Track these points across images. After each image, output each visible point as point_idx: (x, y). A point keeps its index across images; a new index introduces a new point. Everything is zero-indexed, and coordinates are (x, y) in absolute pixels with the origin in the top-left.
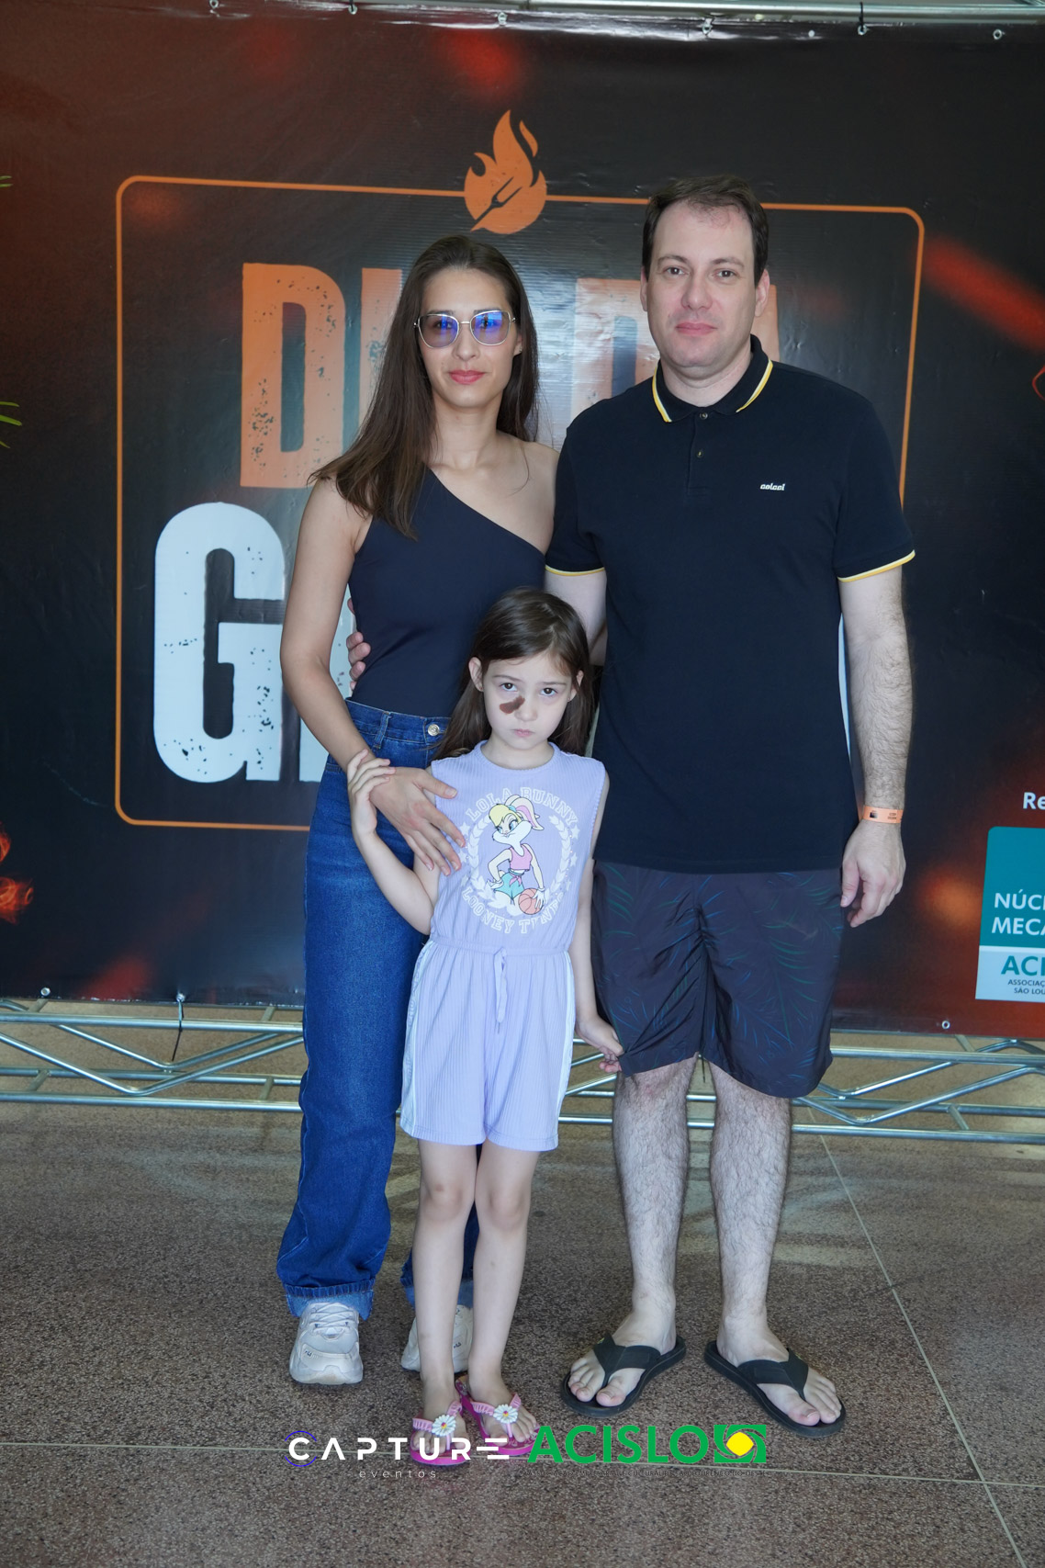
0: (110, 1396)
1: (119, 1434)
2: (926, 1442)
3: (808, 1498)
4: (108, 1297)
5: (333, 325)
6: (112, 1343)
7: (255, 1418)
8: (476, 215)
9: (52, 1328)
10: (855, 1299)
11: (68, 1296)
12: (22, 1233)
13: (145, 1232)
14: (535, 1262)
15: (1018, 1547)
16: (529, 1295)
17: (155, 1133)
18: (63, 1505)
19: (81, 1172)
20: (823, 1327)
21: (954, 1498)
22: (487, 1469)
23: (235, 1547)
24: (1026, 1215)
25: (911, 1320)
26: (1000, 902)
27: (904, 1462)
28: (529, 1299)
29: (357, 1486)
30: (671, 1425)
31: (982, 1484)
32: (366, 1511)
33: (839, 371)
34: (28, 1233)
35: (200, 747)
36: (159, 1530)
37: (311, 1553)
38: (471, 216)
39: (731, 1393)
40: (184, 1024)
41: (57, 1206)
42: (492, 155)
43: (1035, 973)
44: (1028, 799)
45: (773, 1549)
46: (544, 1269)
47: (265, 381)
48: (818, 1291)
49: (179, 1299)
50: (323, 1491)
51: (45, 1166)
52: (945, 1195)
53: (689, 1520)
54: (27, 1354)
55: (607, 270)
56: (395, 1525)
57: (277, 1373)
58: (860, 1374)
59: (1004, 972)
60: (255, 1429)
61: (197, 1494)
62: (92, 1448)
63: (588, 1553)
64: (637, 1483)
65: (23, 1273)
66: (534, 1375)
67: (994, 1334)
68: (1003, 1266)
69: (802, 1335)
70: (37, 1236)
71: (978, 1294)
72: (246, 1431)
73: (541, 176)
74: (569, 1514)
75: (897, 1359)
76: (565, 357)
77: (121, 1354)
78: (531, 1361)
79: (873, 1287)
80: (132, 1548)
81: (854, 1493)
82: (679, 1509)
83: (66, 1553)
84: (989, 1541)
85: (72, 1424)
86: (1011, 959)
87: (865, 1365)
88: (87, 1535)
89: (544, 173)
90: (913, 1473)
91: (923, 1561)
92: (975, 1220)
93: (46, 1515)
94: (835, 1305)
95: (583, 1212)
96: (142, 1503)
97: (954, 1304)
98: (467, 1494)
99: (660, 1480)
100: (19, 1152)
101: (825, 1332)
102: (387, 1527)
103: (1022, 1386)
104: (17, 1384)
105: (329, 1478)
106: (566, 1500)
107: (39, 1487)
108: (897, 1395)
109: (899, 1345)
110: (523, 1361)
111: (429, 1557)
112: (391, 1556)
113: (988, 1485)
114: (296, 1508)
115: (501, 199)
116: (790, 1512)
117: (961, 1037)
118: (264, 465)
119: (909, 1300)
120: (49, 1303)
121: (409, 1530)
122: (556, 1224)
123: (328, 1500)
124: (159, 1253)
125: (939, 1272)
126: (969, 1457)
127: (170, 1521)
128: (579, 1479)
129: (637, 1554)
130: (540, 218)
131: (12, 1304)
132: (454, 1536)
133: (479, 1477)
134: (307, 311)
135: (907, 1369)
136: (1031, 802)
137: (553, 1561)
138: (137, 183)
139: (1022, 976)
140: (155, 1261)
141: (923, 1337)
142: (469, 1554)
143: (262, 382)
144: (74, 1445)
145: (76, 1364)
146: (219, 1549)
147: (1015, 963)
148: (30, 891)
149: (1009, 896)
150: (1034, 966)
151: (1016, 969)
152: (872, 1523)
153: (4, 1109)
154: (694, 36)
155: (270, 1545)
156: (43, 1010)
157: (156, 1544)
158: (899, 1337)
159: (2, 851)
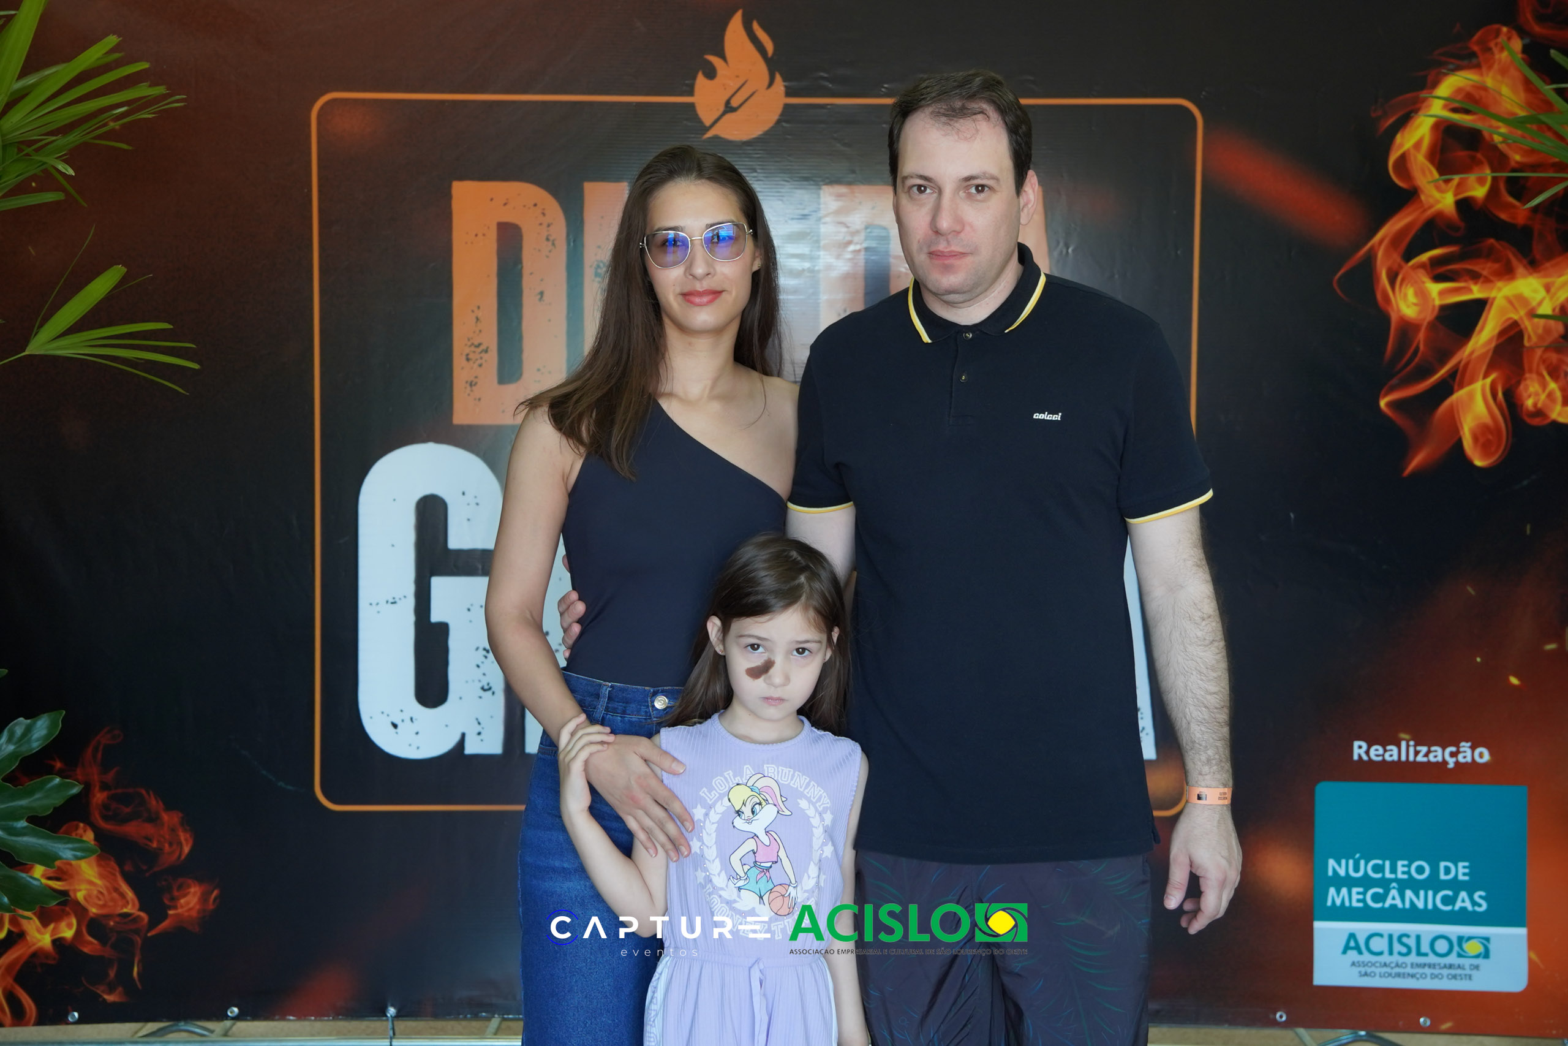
5: (553, 244)
8: (707, 123)
26: (1333, 870)
33: (1117, 276)
35: (412, 719)
38: (700, 121)
40: (396, 1043)
42: (723, 57)
43: (1381, 953)
44: (1358, 749)
47: (479, 308)
55: (854, 175)
59: (1344, 952)
73: (778, 78)
76: (811, 270)
86: (1352, 936)
89: (782, 75)
115: (734, 103)
117: (1301, 1031)
118: (480, 399)
130: (778, 122)
134: (524, 230)
136: (1362, 752)
138: (334, 100)
139: (1367, 957)
143: (475, 309)
147: (1356, 942)
148: (215, 893)
149: (1343, 862)
150: (1377, 944)
151: (1357, 948)
156: (231, 1034)
159: (181, 848)
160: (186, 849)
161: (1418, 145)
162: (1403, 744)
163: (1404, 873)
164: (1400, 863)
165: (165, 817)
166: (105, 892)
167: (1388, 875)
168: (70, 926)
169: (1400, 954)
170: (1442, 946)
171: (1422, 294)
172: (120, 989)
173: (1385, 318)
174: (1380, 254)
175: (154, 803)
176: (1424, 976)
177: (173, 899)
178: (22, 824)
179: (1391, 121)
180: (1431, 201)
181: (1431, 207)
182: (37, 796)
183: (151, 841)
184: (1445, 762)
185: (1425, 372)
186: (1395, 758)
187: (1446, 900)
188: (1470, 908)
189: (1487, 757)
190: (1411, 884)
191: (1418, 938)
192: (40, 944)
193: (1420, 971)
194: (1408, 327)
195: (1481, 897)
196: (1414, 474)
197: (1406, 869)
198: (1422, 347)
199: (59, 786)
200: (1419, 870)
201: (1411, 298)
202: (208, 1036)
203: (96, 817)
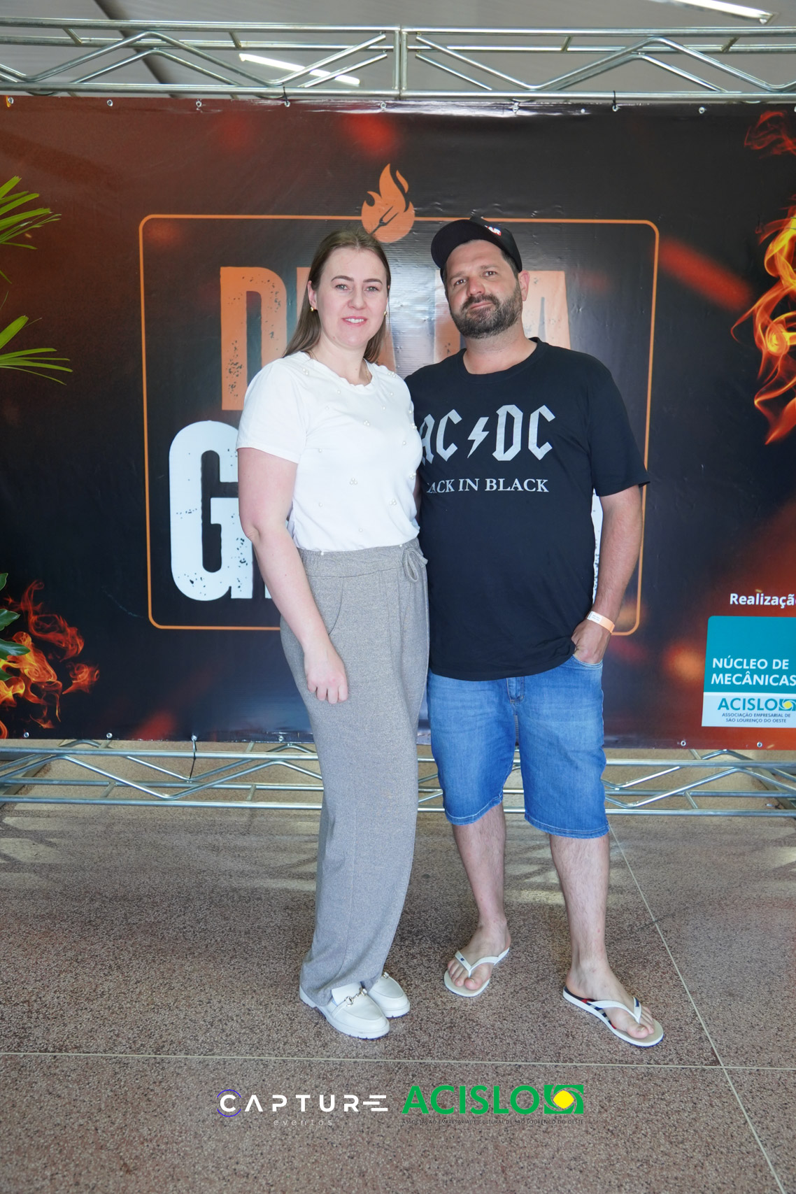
0: (146, 1017)
1: (150, 1047)
2: (683, 1037)
3: (608, 1085)
4: (147, 943)
5: (279, 304)
6: (148, 978)
7: (240, 1033)
8: (369, 230)
9: (110, 967)
10: (632, 932)
11: (121, 943)
12: (95, 896)
13: (172, 895)
14: (424, 911)
15: (749, 1116)
16: (420, 937)
17: (181, 823)
18: (111, 1102)
19: (134, 851)
21: (704, 1080)
22: (393, 1070)
24: (736, 865)
25: (669, 946)
26: (716, 664)
27: (670, 1054)
28: (420, 939)
29: (307, 1085)
30: (515, 1032)
31: (722, 1069)
33: (607, 325)
34: (99, 897)
35: (201, 578)
36: (174, 1122)
37: (275, 1138)
38: (365, 229)
39: (554, 1006)
40: (197, 755)
41: (118, 877)
42: (379, 192)
43: (739, 709)
44: (733, 598)
45: (587, 1127)
46: (429, 917)
47: (237, 342)
49: (193, 944)
50: (284, 1089)
51: (111, 847)
52: (685, 854)
54: (94, 987)
57: (255, 999)
58: (637, 988)
59: (719, 709)
60: (240, 1042)
61: (200, 1093)
62: (132, 1057)
63: (462, 1134)
64: (493, 1078)
65: (94, 926)
66: (424, 997)
67: (722, 954)
68: (725, 903)
70: (104, 899)
71: (710, 925)
72: (234, 1044)
73: (411, 205)
75: (661, 976)
77: (153, 986)
78: (422, 986)
79: (643, 922)
80: (156, 1136)
81: (638, 1080)
83: (112, 1140)
84: (729, 1113)
85: (120, 1039)
86: (724, 700)
88: (126, 1126)
89: (413, 203)
90: (676, 1062)
91: (687, 1131)
92: (705, 871)
93: (100, 1110)
94: (619, 937)
95: (454, 874)
96: (163, 1100)
97: (696, 933)
98: (380, 1090)
99: (509, 1075)
100: (96, 838)
103: (742, 992)
104: (86, 1009)
105: (288, 1079)
107: (97, 1088)
109: (661, 965)
110: (417, 986)
111: (354, 1141)
112: (329, 1140)
113: (726, 1069)
115: (385, 220)
116: (597, 1096)
117: (693, 750)
118: (236, 396)
119: (666, 931)
120: (109, 948)
121: (341, 1120)
122: (437, 883)
124: (181, 911)
125: (684, 909)
126: (712, 1048)
127: (182, 1114)
128: (455, 1076)
129: (495, 1134)
130: (411, 232)
131: (85, 949)
132: (372, 1124)
133: (388, 1077)
134: (262, 296)
135: (668, 982)
136: (735, 600)
137: (439, 1142)
138: (153, 219)
139: (731, 711)
140: (179, 916)
141: (677, 958)
142: (381, 1138)
143: (234, 343)
144: (121, 1055)
145: (124, 994)
147: (726, 703)
148: (97, 672)
149: (721, 660)
150: (737, 704)
151: (726, 706)
152: (651, 1103)
153: (88, 808)
154: (506, 114)
155: (248, 1133)
156: (110, 746)
157: (172, 1133)
158: (662, 959)
159: (78, 648)
160: (81, 648)
161: (781, 251)
162: (758, 595)
163: (753, 666)
164: (752, 660)
165: (69, 630)
166: (39, 670)
167: (745, 667)
168: (21, 687)
169: (749, 709)
170: (771, 704)
171: (781, 339)
172: (49, 722)
173: (760, 353)
174: (758, 315)
175: (62, 622)
176: (761, 721)
177: (75, 675)
179: (766, 236)
180: (788, 284)
181: (787, 288)
183: (61, 643)
184: (779, 605)
185: (780, 384)
186: (753, 603)
187: (775, 680)
188: (787, 684)
190: (757, 672)
191: (759, 700)
192: (7, 696)
193: (759, 718)
194: (772, 358)
195: (793, 678)
196: (772, 443)
197: (755, 664)
198: (779, 369)
199: (7, 613)
200: (762, 664)
201: (775, 341)
202: (98, 747)
203: (32, 629)
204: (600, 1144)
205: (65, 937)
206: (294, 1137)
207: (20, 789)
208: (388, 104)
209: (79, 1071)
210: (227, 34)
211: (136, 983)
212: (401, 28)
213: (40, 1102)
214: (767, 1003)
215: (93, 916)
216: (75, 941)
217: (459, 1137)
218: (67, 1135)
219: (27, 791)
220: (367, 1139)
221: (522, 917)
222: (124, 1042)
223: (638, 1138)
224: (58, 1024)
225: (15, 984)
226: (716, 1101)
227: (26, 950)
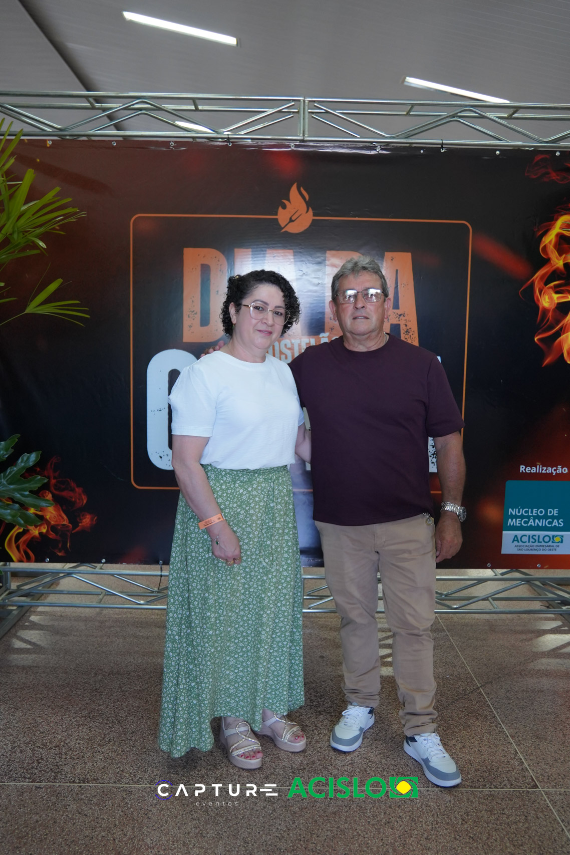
1: (146, 779)
2: (511, 769)
3: (465, 804)
4: (136, 704)
5: (223, 273)
6: (140, 730)
7: (207, 769)
8: (283, 226)
9: (113, 722)
10: (465, 695)
11: (119, 705)
12: (98, 672)
14: (323, 682)
15: (564, 825)
16: (323, 699)
17: (152, 620)
18: (123, 820)
19: (121, 640)
20: (454, 710)
21: (530, 800)
23: (204, 843)
24: (528, 647)
25: (491, 704)
26: (511, 512)
27: (504, 781)
28: (323, 701)
29: (257, 807)
30: (396, 766)
31: (540, 791)
32: (263, 821)
33: (439, 288)
34: (100, 672)
36: (168, 834)
37: (240, 846)
38: (280, 225)
40: (163, 574)
41: (112, 658)
42: (289, 200)
43: (526, 542)
44: (522, 468)
45: (455, 835)
47: (194, 297)
48: (449, 691)
50: (242, 810)
51: (106, 637)
52: (493, 640)
53: (413, 820)
54: (103, 736)
55: (339, 247)
56: (278, 829)
59: (513, 542)
60: (207, 775)
61: (184, 813)
62: (134, 787)
63: (369, 841)
65: (99, 693)
67: (528, 709)
68: (524, 674)
69: (446, 714)
70: (104, 673)
71: (517, 689)
72: (203, 777)
74: (358, 819)
75: (490, 725)
76: (322, 284)
77: (144, 735)
79: (472, 687)
80: (156, 844)
81: (485, 800)
82: (408, 814)
83: (126, 848)
84: (550, 823)
85: (125, 774)
86: (516, 536)
87: (476, 729)
88: (135, 837)
89: (312, 208)
90: (509, 786)
91: (524, 837)
92: (508, 651)
93: (115, 825)
94: (457, 698)
96: (159, 818)
97: (508, 694)
98: (309, 810)
100: (94, 631)
101: (455, 713)
102: (274, 830)
103: (545, 736)
104: (99, 752)
105: (244, 802)
106: (355, 811)
107: (112, 809)
108: (494, 744)
109: (489, 718)
111: (295, 847)
112: (278, 847)
113: (543, 791)
114: (230, 820)
115: (293, 218)
116: (459, 812)
117: (495, 570)
118: (193, 332)
119: (488, 694)
120: (111, 708)
121: (285, 831)
122: (330, 662)
123: (245, 815)
124: (158, 682)
125: (498, 678)
126: (531, 776)
127: (173, 828)
129: (392, 841)
130: (310, 226)
131: (94, 709)
132: (306, 834)
134: (211, 267)
135: (495, 730)
136: (523, 469)
137: (354, 847)
138: (139, 217)
139: (521, 543)
140: (157, 686)
141: (498, 713)
142: (314, 845)
143: (192, 297)
144: (126, 785)
145: (124, 741)
146: (197, 845)
147: (517, 538)
148: (96, 518)
149: (514, 509)
150: (525, 539)
151: (518, 540)
152: (496, 816)
153: (87, 610)
154: (373, 152)
155: (220, 842)
156: (103, 568)
157: (167, 842)
158: (488, 713)
159: (83, 501)
160: (85, 502)
161: (550, 242)
162: (538, 466)
163: (535, 513)
164: (534, 510)
165: (77, 489)
166: (56, 516)
167: (530, 514)
168: (44, 528)
169: (532, 542)
170: (547, 539)
171: (551, 298)
173: (538, 307)
174: (536, 283)
175: (73, 484)
176: (540, 550)
177: (81, 520)
178: (27, 493)
179: (541, 232)
180: (555, 263)
181: (554, 266)
182: (32, 483)
183: (72, 498)
184: (552, 473)
185: (551, 327)
186: (535, 471)
187: (549, 523)
188: (557, 525)
189: (567, 471)
190: (538, 517)
191: (539, 536)
192: (34, 534)
193: (539, 548)
194: (546, 311)
195: (561, 521)
196: (547, 366)
197: (536, 512)
198: (550, 318)
199: (40, 479)
200: (541, 512)
201: (547, 300)
202: (95, 569)
203: (52, 489)
204: (466, 848)
205: (80, 700)
206: (253, 845)
207: (41, 597)
208: (295, 145)
209: (98, 797)
210: (191, 101)
211: (132, 734)
212: (305, 98)
213: (73, 820)
214: (563, 743)
215: (98, 686)
216: (87, 703)
217: (368, 844)
218: (94, 844)
219: (45, 598)
220: (304, 846)
221: (391, 685)
222: (127, 775)
223: (491, 843)
224: (80, 762)
225: (49, 734)
226: (540, 815)
227: (54, 709)
